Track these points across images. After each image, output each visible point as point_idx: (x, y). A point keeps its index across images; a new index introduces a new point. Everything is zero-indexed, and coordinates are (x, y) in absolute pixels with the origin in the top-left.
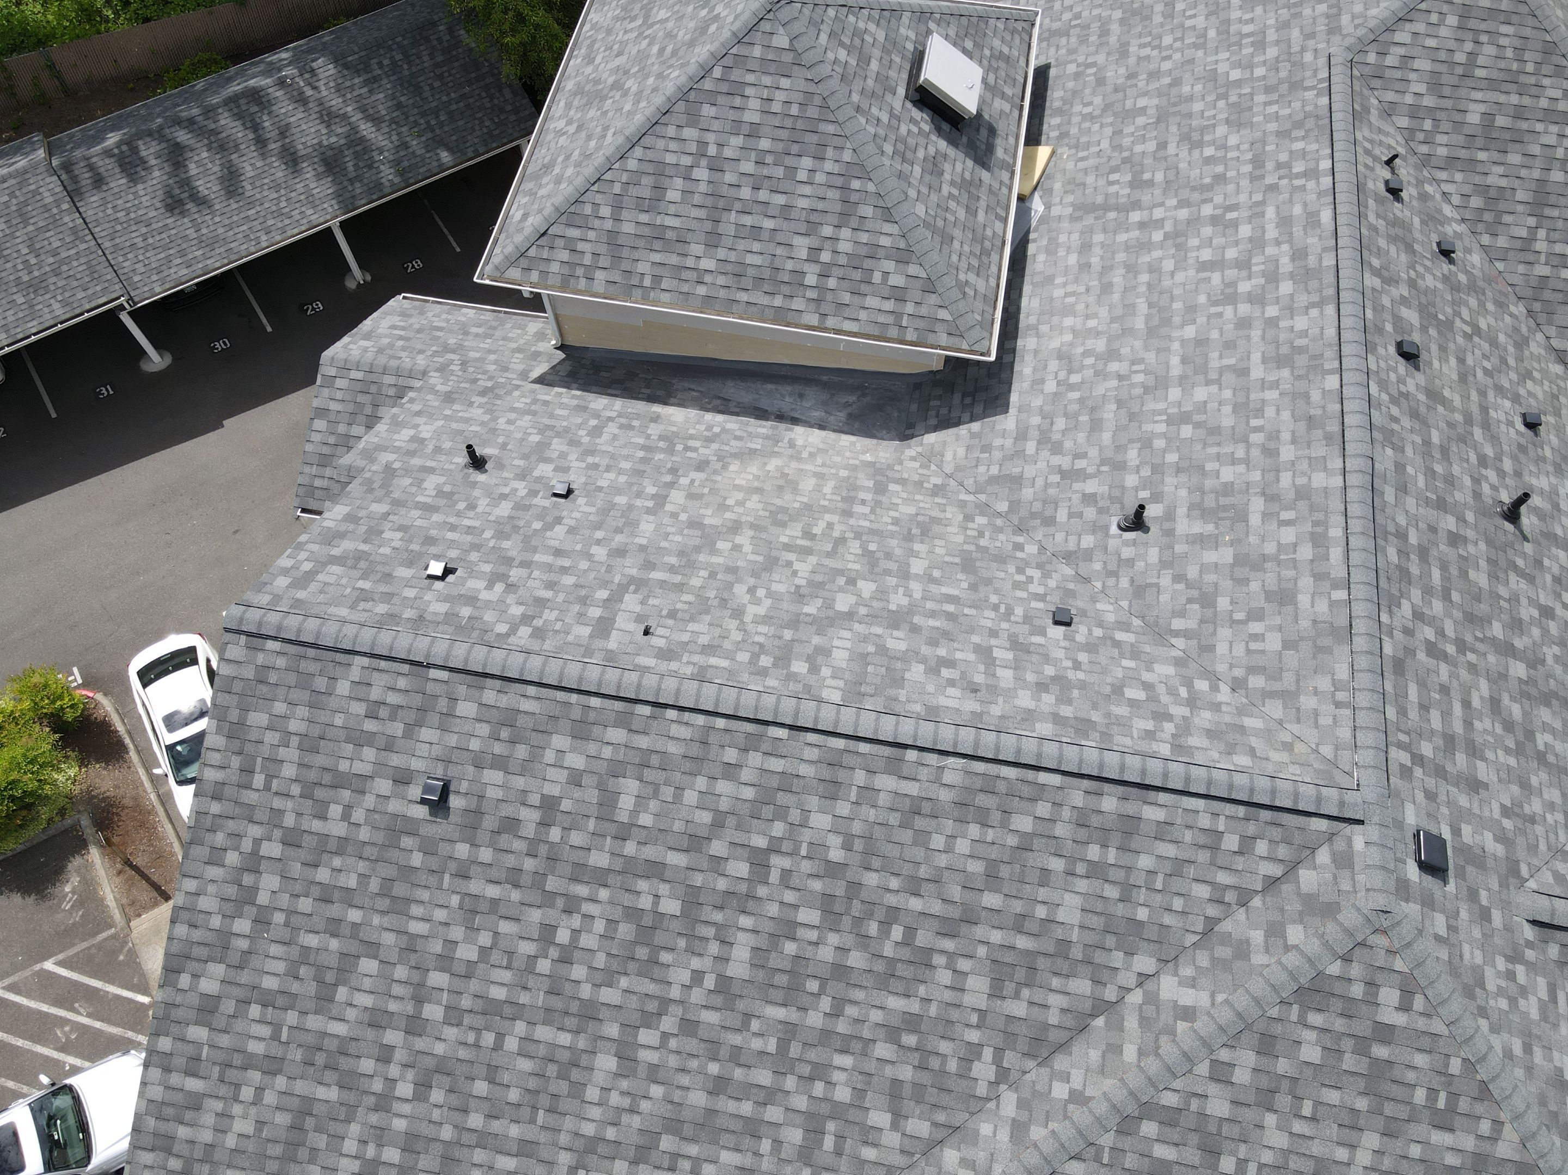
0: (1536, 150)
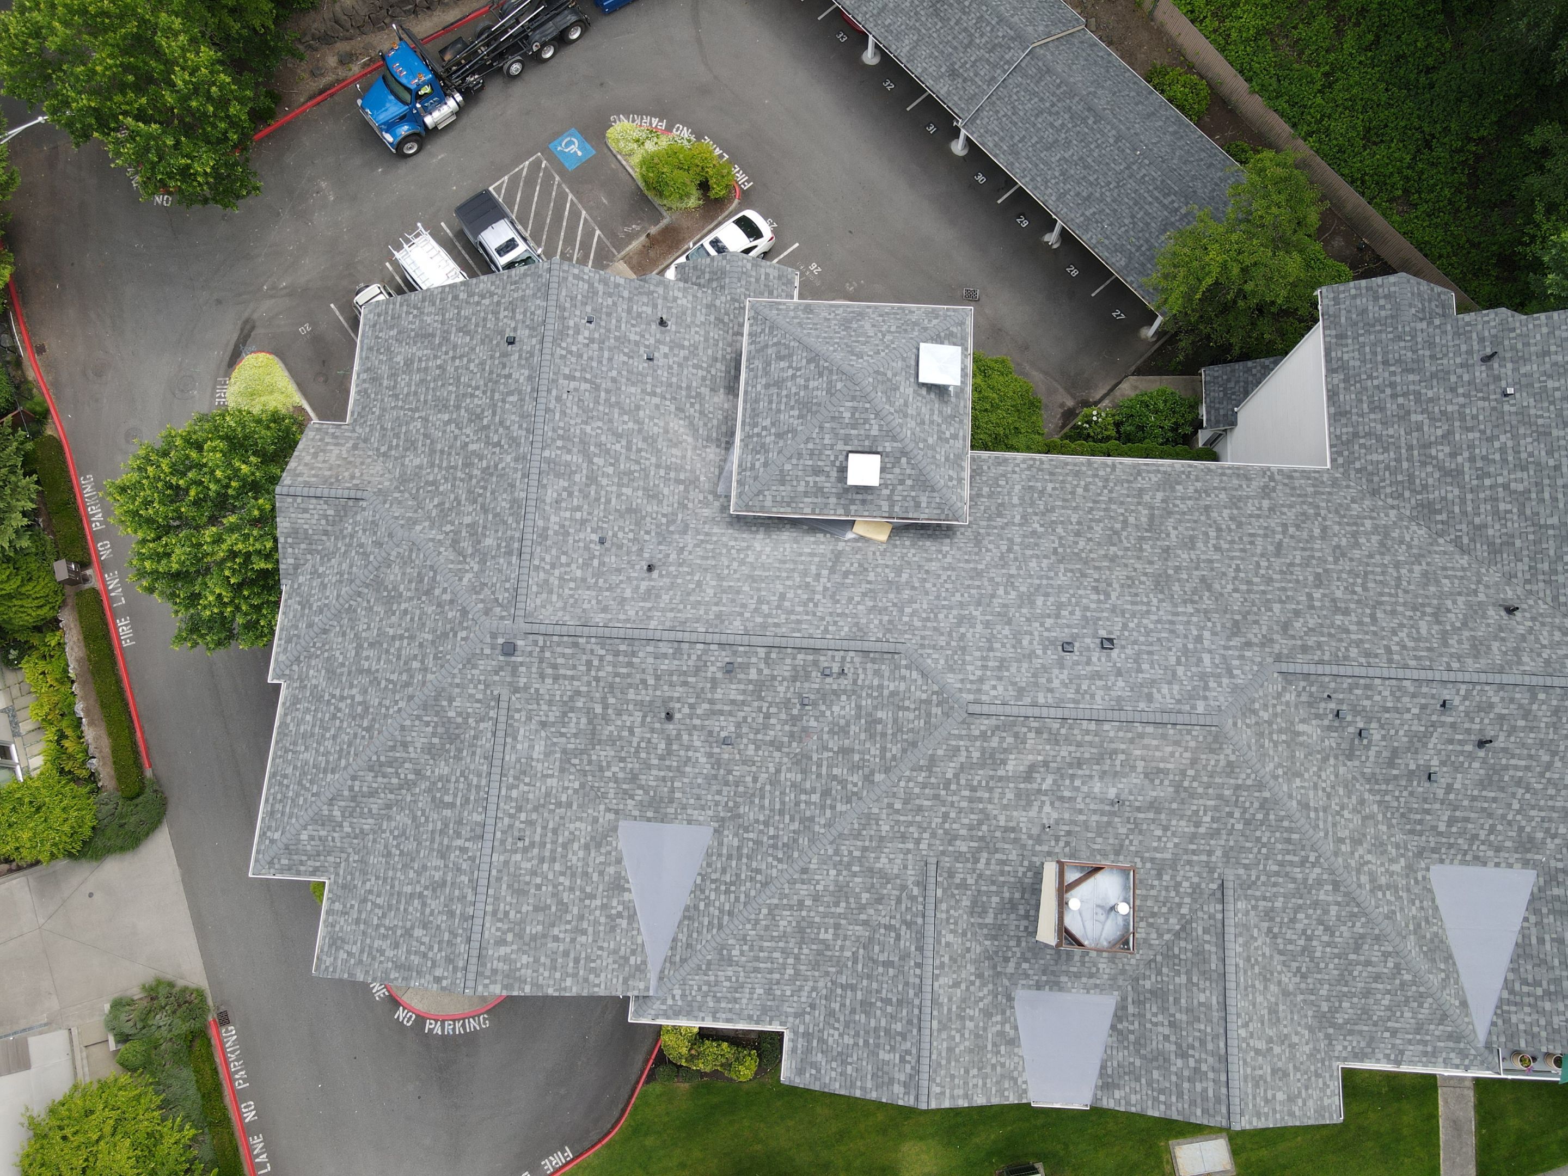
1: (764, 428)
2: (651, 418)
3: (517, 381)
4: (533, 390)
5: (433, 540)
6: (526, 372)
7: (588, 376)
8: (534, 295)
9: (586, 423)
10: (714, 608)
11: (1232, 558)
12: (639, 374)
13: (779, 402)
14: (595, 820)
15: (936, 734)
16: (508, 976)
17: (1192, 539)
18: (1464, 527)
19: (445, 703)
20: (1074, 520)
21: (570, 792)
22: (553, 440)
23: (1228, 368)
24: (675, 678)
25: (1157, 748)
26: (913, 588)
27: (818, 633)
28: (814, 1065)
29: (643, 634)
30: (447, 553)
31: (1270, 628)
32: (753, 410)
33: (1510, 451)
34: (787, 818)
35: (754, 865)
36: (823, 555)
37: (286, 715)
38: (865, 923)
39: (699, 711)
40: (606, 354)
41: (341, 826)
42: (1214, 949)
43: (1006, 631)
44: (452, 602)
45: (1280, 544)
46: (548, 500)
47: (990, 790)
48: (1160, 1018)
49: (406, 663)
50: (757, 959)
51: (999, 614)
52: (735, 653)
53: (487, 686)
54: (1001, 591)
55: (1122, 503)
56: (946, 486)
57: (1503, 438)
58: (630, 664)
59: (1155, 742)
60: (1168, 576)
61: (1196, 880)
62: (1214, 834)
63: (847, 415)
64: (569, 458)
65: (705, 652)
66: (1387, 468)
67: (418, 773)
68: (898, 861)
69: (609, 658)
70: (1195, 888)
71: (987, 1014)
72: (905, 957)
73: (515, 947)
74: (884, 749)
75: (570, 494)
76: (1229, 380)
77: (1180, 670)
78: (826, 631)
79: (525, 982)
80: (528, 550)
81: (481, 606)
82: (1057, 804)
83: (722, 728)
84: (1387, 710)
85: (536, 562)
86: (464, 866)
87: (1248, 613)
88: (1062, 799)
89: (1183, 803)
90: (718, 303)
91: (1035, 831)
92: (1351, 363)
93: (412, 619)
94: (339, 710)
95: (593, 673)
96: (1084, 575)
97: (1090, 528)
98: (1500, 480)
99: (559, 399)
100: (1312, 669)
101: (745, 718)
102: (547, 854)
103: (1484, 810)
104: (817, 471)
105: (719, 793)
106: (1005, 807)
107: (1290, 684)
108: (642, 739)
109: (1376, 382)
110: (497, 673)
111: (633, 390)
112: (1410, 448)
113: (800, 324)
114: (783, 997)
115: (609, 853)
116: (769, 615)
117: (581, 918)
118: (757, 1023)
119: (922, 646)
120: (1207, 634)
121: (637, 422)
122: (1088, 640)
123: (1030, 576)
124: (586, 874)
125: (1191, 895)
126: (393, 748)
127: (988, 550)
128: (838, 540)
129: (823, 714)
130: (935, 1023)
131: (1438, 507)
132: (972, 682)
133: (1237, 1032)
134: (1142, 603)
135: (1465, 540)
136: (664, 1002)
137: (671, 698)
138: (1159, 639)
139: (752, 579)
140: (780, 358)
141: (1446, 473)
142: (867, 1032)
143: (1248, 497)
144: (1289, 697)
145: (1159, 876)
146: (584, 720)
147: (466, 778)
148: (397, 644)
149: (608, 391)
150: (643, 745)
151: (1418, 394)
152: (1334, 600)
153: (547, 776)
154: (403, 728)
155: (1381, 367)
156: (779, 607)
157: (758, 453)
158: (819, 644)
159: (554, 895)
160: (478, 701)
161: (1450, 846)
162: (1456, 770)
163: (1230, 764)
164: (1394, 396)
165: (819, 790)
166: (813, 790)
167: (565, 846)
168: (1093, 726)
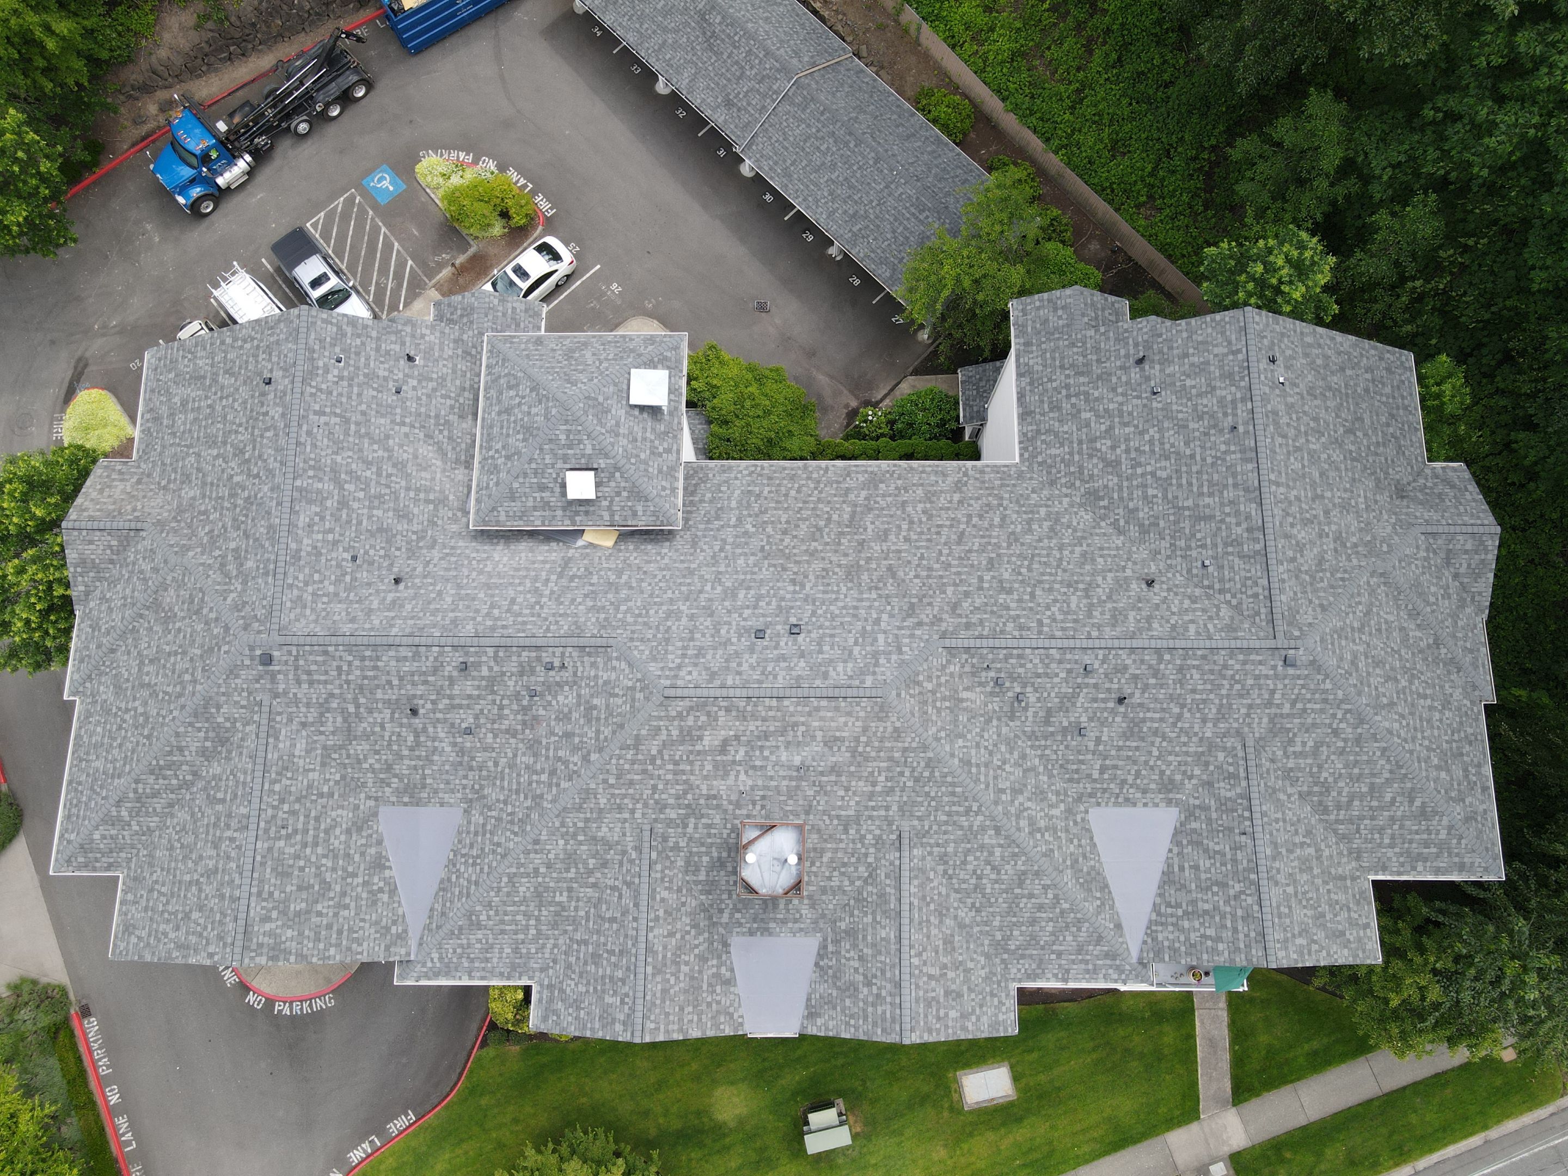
0: (586, 729)
1: (497, 451)
2: (401, 446)
3: (273, 418)
4: (285, 426)
5: (203, 564)
6: (280, 410)
7: (338, 411)
8: (287, 339)
9: (337, 453)
10: (451, 615)
11: (918, 548)
12: (390, 406)
13: (508, 428)
14: (357, 807)
15: (639, 716)
16: (273, 949)
17: (886, 532)
18: (1121, 511)
19: (213, 710)
20: (783, 520)
21: (331, 783)
22: (305, 471)
23: (980, 368)
24: (416, 678)
25: (832, 719)
26: (631, 588)
27: (540, 632)
28: (556, 1013)
29: (384, 641)
30: (215, 576)
31: (941, 609)
32: (489, 435)
33: (1157, 443)
34: (522, 796)
35: (496, 839)
36: (554, 562)
37: (80, 728)
38: (594, 885)
39: (440, 706)
40: (355, 390)
41: (129, 825)
42: (893, 891)
43: (708, 623)
44: (217, 619)
45: (962, 533)
46: (301, 525)
47: (691, 763)
48: (852, 953)
49: (179, 676)
50: (502, 922)
51: (704, 607)
52: (467, 654)
53: (250, 694)
54: (708, 587)
55: (829, 502)
56: (659, 495)
57: (1151, 431)
58: (375, 668)
59: (829, 714)
60: (859, 566)
61: (878, 832)
62: (889, 791)
63: (563, 437)
64: (320, 486)
65: (441, 654)
66: (1063, 461)
67: (195, 774)
68: (617, 830)
69: (357, 663)
70: (878, 839)
71: (703, 959)
72: (625, 913)
73: (279, 923)
74: (598, 732)
75: (322, 519)
76: (981, 379)
77: (856, 650)
78: (548, 630)
79: (290, 953)
80: (282, 570)
81: (241, 622)
82: (750, 772)
83: (462, 720)
84: (1038, 676)
85: (290, 581)
86: (233, 854)
87: (924, 596)
88: (754, 768)
89: (859, 765)
90: (465, 337)
91: (734, 797)
92: (1036, 368)
93: (184, 637)
94: (124, 721)
95: (344, 677)
96: (785, 569)
97: (797, 526)
98: (1149, 469)
99: (309, 433)
100: (972, 643)
101: (482, 710)
102: (310, 839)
103: (1129, 758)
104: (542, 488)
105: (465, 777)
106: (706, 778)
107: (954, 656)
108: (393, 733)
109: (1054, 384)
110: (257, 681)
111: (382, 421)
112: (1080, 442)
113: (528, 356)
114: (529, 956)
115: (371, 836)
116: (497, 619)
117: (344, 894)
118: (508, 979)
119: (632, 639)
120: (885, 617)
121: (387, 450)
122: (779, 627)
123: (737, 572)
124: (347, 855)
125: (875, 845)
126: (170, 753)
127: (702, 551)
128: (569, 548)
129: (550, 703)
130: (649, 969)
131: (1101, 494)
132: (671, 669)
133: (911, 959)
134: (833, 592)
135: (1122, 523)
136: (424, 965)
137: (414, 696)
138: (842, 623)
139: (488, 586)
140: (510, 387)
141: (1108, 464)
142: (596, 980)
143: (941, 492)
144: (954, 668)
145: (846, 831)
146: (339, 719)
147: (235, 776)
148: (172, 659)
149: (358, 424)
150: (394, 738)
151: (1087, 394)
152: (1001, 581)
153: (309, 770)
154: (177, 734)
155: (1058, 370)
156: (508, 611)
157: (492, 473)
158: (540, 642)
159: (316, 875)
160: (242, 707)
161: (1105, 791)
162: (1102, 724)
163: (896, 730)
164: (1068, 397)
165: (547, 771)
166: (543, 771)
167: (327, 832)
168: (774, 703)
